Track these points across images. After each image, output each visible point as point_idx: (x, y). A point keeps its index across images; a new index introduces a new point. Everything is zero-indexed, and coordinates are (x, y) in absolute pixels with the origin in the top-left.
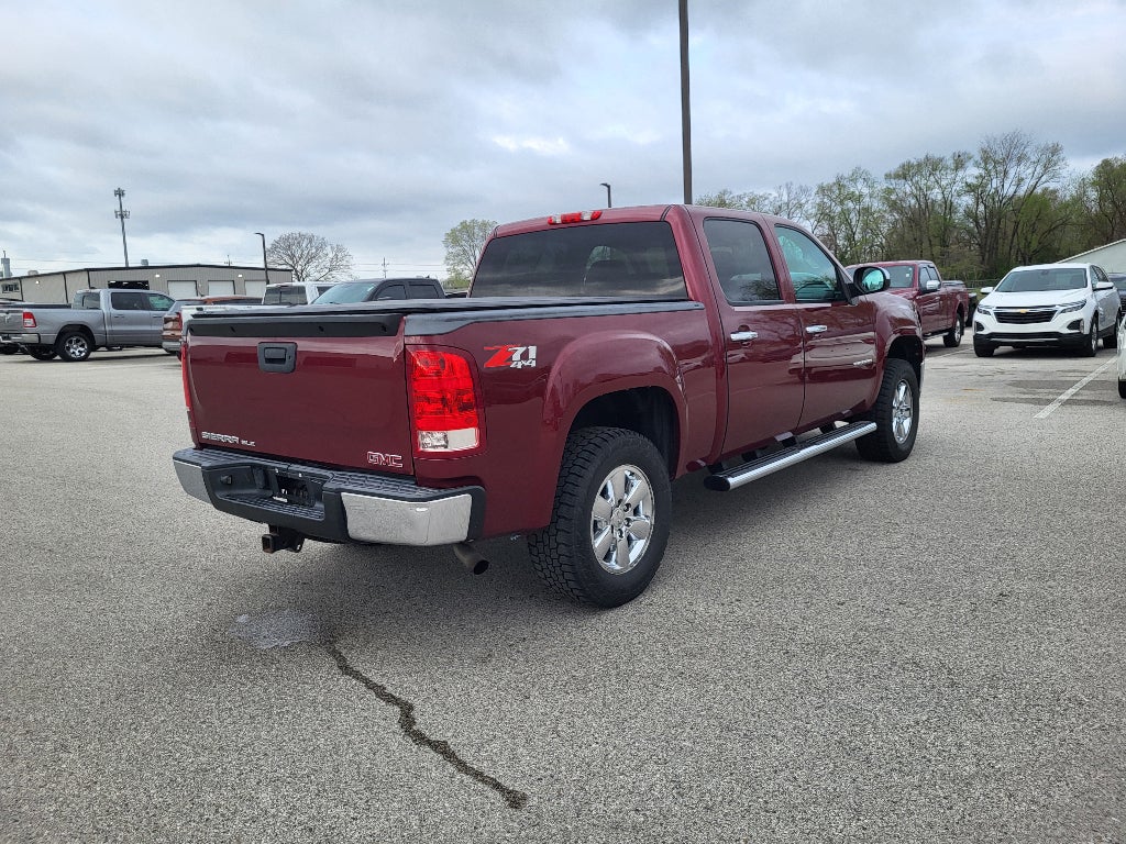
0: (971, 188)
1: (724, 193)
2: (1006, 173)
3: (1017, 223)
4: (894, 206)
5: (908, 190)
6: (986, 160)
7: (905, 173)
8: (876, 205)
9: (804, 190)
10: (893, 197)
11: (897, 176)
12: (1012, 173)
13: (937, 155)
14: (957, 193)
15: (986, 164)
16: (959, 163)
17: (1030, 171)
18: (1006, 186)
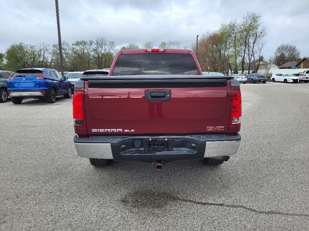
0: (94, 50)
1: (22, 43)
2: (102, 47)
3: (106, 60)
4: (75, 53)
5: (78, 49)
6: (97, 43)
7: (78, 44)
8: (70, 52)
9: (49, 45)
10: (75, 50)
11: (75, 45)
12: (104, 47)
13: (86, 40)
14: (90, 51)
15: (98, 44)
16: (91, 43)
17: (108, 47)
18: (102, 51)
